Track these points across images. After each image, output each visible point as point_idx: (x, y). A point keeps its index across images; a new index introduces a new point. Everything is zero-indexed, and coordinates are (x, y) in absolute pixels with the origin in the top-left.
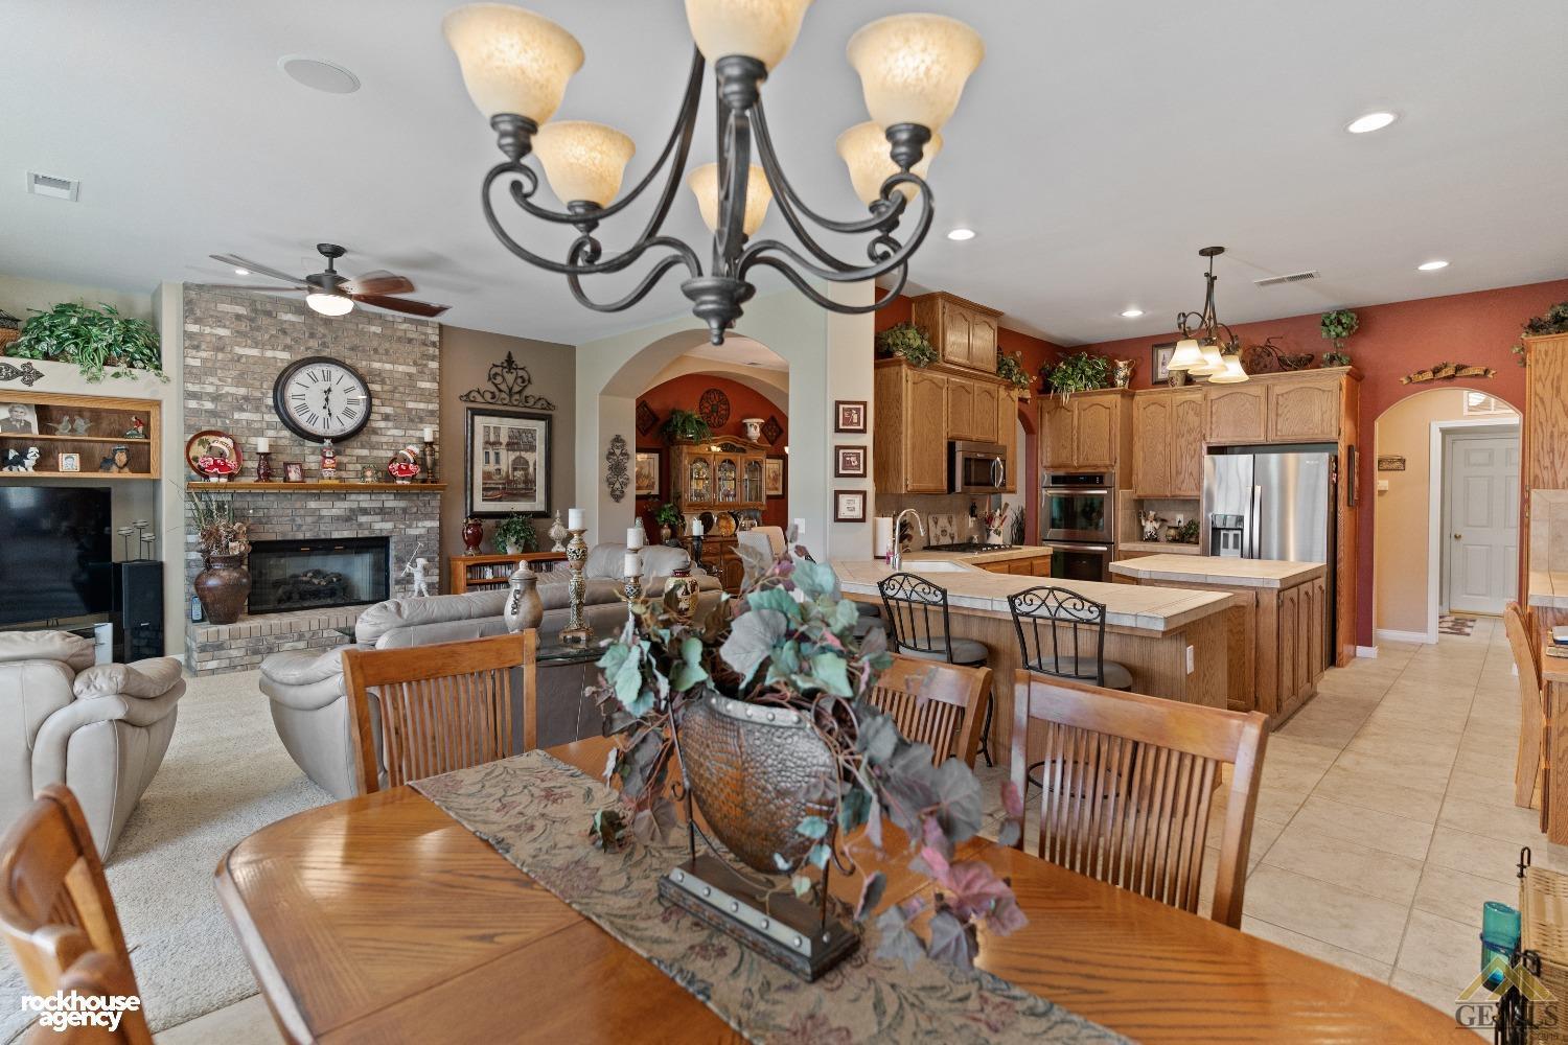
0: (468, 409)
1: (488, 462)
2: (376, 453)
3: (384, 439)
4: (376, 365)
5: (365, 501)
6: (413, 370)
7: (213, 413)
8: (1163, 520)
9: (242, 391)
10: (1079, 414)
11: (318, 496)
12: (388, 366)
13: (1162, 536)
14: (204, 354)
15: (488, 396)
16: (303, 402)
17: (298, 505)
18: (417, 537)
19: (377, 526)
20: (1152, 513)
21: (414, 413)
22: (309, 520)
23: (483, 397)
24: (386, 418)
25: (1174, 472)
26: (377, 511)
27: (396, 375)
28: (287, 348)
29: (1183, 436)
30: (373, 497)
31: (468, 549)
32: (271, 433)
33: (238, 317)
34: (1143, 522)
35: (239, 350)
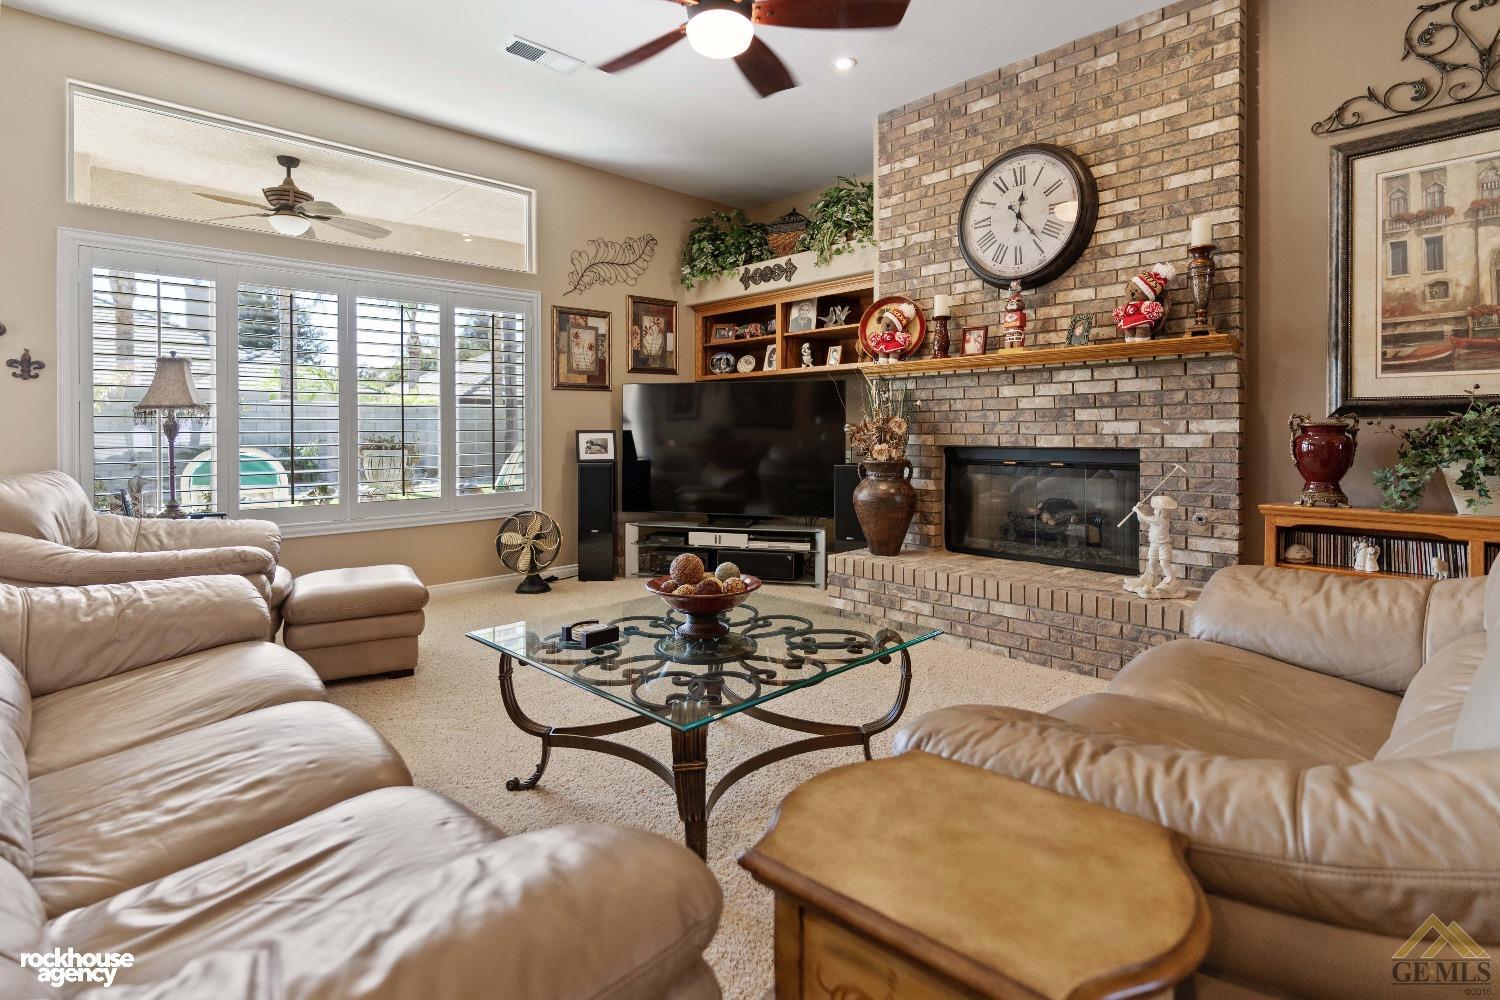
0: (1338, 148)
1: (1400, 266)
2: (1106, 292)
3: (1120, 263)
4: (1107, 128)
5: (1081, 381)
6: (1180, 107)
7: (903, 275)
9: (929, 235)
11: (1014, 377)
12: (1129, 121)
14: (894, 200)
15: (1403, 99)
16: (987, 230)
17: (988, 392)
18: (1187, 454)
19: (1108, 428)
21: (1181, 196)
22: (1005, 415)
23: (1386, 106)
24: (1125, 221)
26: (1106, 399)
27: (1144, 132)
28: (979, 153)
30: (1097, 375)
31: (1306, 487)
32: (960, 288)
33: (925, 135)
35: (927, 180)
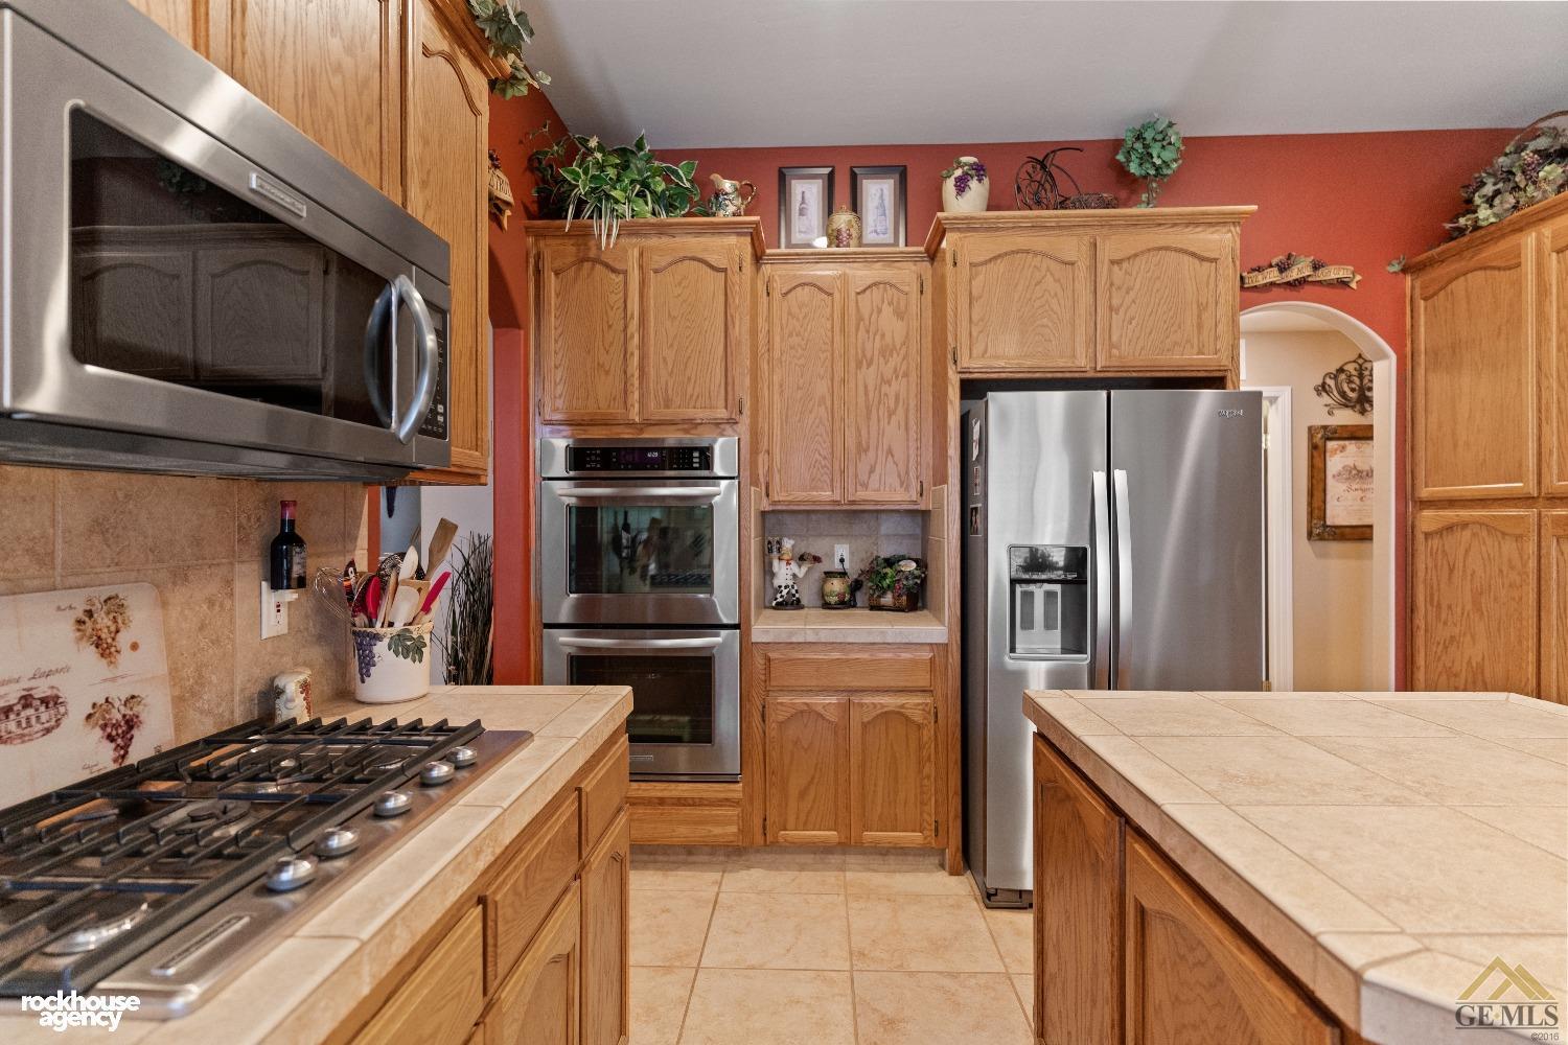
8: (817, 559)
10: (643, 283)
13: (807, 595)
20: (788, 544)
25: (851, 442)
29: (869, 365)
34: (776, 563)
